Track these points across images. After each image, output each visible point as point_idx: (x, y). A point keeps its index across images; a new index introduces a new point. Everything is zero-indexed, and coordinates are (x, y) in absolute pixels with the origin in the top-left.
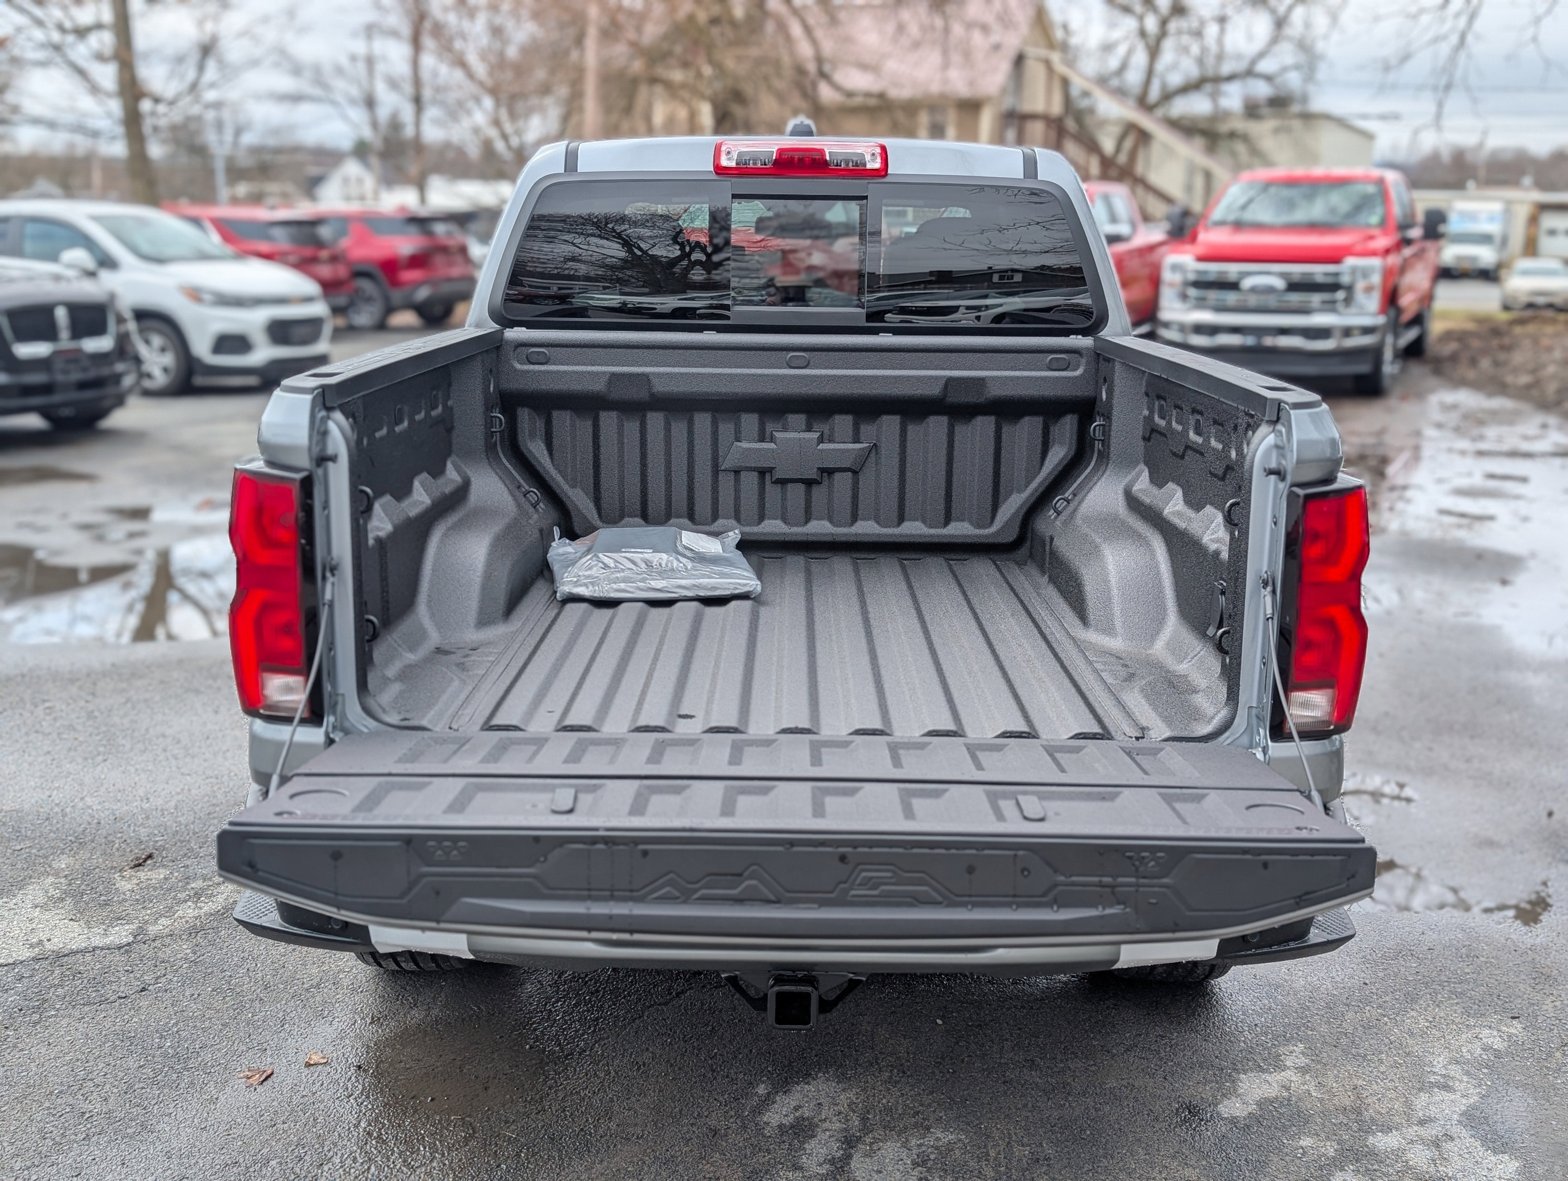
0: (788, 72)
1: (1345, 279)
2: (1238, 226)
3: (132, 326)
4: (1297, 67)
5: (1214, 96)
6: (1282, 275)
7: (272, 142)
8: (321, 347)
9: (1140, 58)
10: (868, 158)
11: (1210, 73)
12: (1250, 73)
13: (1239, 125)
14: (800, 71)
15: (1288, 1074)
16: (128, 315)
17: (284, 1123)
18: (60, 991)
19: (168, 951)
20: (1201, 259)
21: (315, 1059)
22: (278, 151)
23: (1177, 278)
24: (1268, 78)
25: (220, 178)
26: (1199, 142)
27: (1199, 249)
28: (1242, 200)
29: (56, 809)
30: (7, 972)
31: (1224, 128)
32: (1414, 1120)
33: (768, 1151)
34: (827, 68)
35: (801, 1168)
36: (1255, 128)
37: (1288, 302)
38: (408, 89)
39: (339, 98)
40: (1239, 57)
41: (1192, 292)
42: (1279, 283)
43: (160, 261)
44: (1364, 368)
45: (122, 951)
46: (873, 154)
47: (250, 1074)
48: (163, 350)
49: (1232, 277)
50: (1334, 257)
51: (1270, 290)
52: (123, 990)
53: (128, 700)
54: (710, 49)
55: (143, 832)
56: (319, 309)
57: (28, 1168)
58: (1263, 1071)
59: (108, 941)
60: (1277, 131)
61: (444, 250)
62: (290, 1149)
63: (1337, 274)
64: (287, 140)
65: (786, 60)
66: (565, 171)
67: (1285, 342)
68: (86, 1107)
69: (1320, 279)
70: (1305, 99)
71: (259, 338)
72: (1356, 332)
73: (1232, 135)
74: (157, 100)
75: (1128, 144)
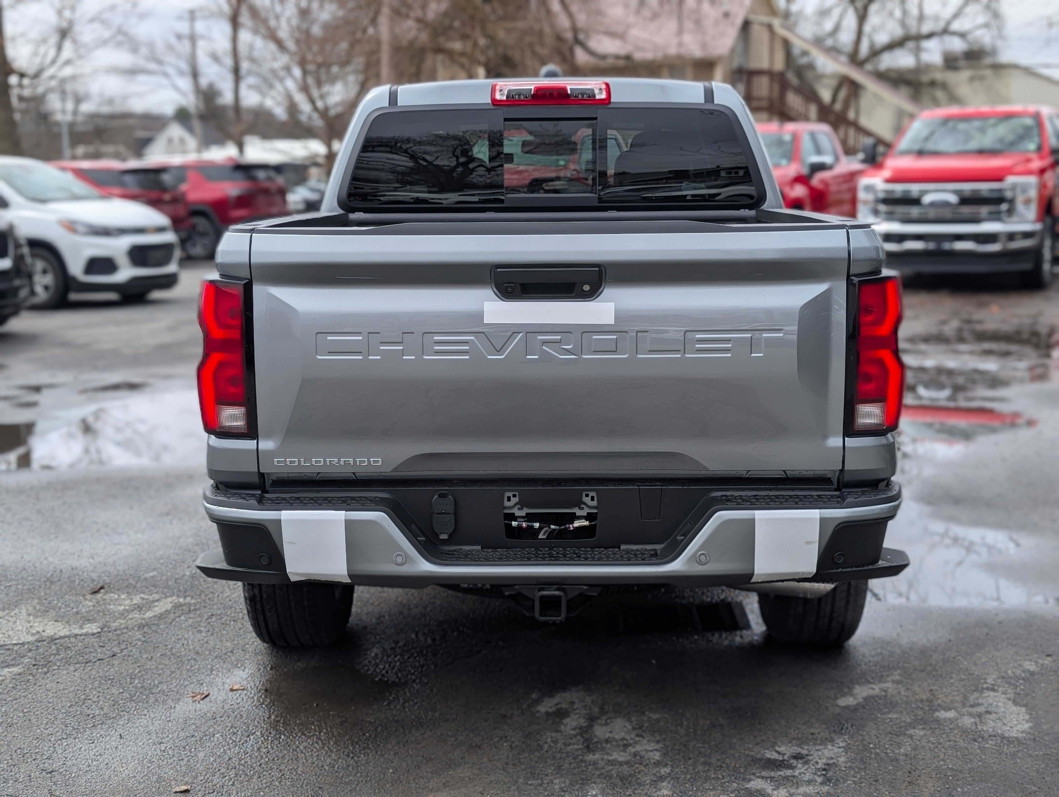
0: (549, 40)
1: (1008, 194)
2: (921, 153)
3: (26, 250)
4: (986, 26)
5: (918, 51)
6: (956, 192)
7: (106, 110)
8: (172, 268)
9: (851, 20)
10: (596, 91)
11: (913, 31)
12: (945, 31)
13: (939, 76)
14: (560, 38)
15: (887, 685)
16: (23, 242)
17: (221, 717)
18: (58, 657)
19: (126, 636)
20: (889, 181)
21: (236, 687)
22: (113, 117)
23: (870, 197)
24: (962, 35)
25: (66, 140)
26: (904, 90)
27: (886, 173)
28: (925, 133)
29: (29, 564)
30: (20, 647)
31: (925, 78)
32: (968, 704)
33: (539, 724)
34: (581, 37)
35: (560, 732)
36: (952, 77)
37: (962, 213)
38: (229, 61)
39: (170, 71)
40: (937, 18)
41: (882, 208)
42: (953, 199)
43: (43, 201)
44: (1027, 266)
45: (95, 636)
46: (601, 89)
47: (194, 695)
48: (45, 272)
49: (915, 194)
50: (998, 176)
51: (946, 204)
52: (100, 656)
53: (64, 503)
54: (483, 23)
55: (94, 576)
56: (169, 237)
57: (60, 740)
58: (870, 683)
59: (84, 631)
60: (972, 79)
61: (266, 191)
62: (227, 729)
63: (1000, 190)
64: (118, 108)
65: (547, 30)
66: (389, 105)
67: (960, 246)
68: (89, 712)
69: (986, 194)
70: (994, 52)
71: (122, 260)
72: (1018, 237)
73: (933, 84)
74: (22, 75)
75: (843, 94)
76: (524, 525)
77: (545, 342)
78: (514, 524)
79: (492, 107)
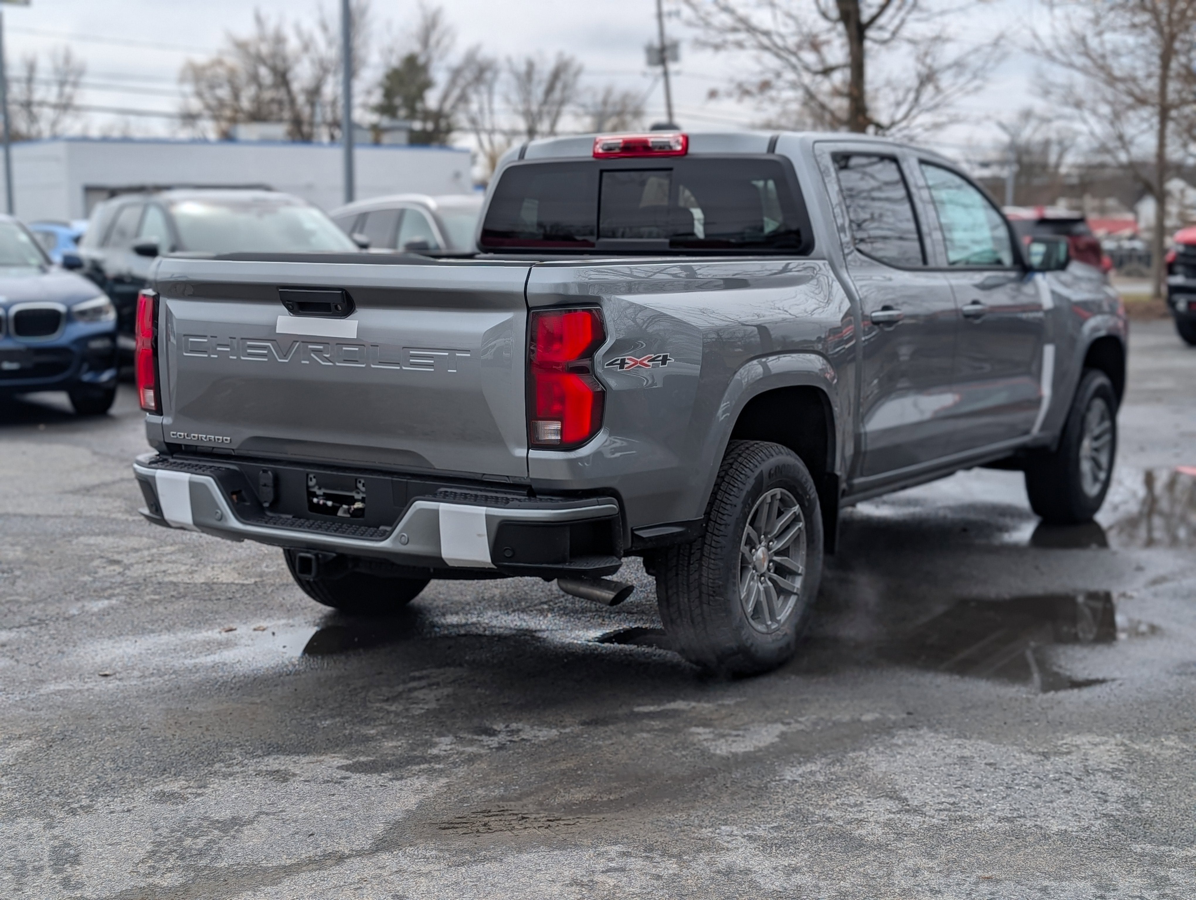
10: (673, 144)
21: (260, 628)
46: (677, 141)
66: (518, 159)
76: (321, 502)
77: (314, 351)
78: (315, 500)
79: (593, 159)
